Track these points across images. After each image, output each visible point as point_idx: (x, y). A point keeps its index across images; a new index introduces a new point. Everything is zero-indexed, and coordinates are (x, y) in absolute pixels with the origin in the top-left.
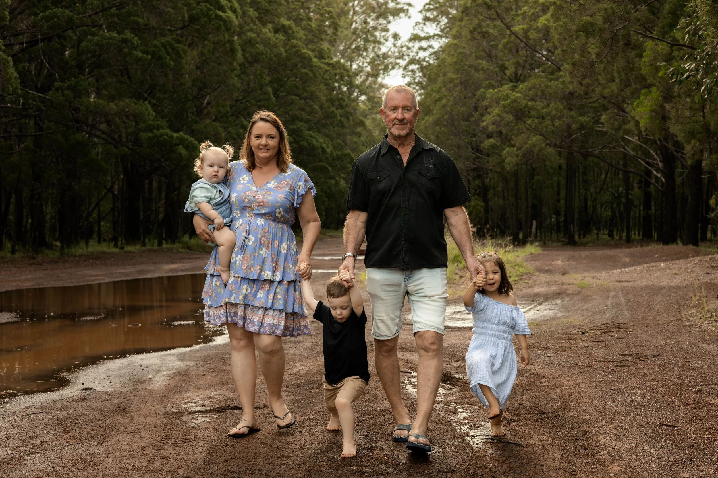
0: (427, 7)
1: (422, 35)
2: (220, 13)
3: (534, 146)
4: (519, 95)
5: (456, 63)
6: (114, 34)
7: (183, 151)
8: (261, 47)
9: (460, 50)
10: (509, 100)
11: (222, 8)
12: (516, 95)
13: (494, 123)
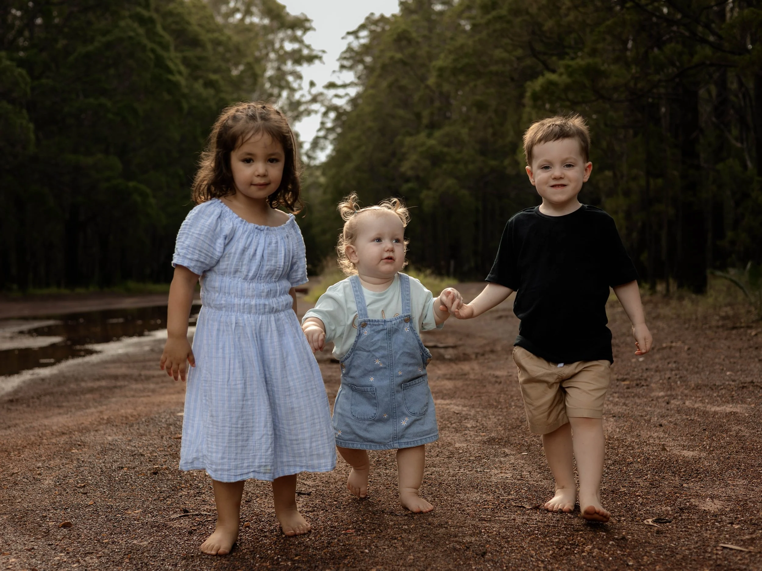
1: (339, 82)
2: (170, 77)
3: (449, 188)
4: (434, 142)
6: (91, 100)
7: (138, 199)
8: (194, 102)
10: (425, 148)
11: (170, 72)
12: (432, 142)
13: (412, 168)
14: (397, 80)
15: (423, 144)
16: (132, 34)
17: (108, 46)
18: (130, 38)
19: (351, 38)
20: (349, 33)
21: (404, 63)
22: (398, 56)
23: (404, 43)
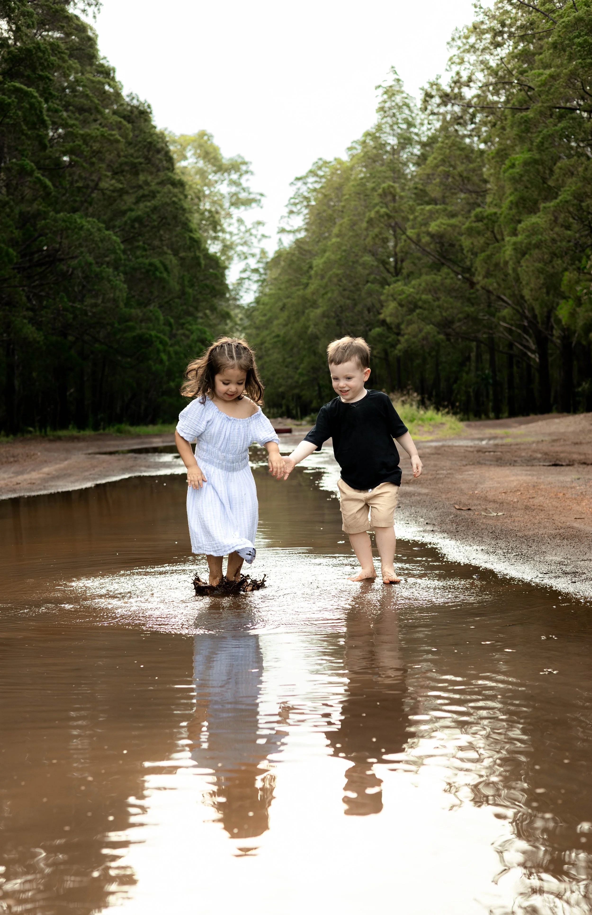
0: (292, 201)
1: (288, 228)
3: (428, 333)
4: (412, 290)
5: (340, 259)
9: (344, 248)
10: (404, 296)
12: (409, 290)
13: (391, 315)
14: (381, 233)
15: (403, 292)
16: (174, 199)
17: (155, 209)
18: (174, 203)
19: (299, 184)
20: (298, 179)
21: (389, 217)
22: (384, 210)
23: (389, 198)
